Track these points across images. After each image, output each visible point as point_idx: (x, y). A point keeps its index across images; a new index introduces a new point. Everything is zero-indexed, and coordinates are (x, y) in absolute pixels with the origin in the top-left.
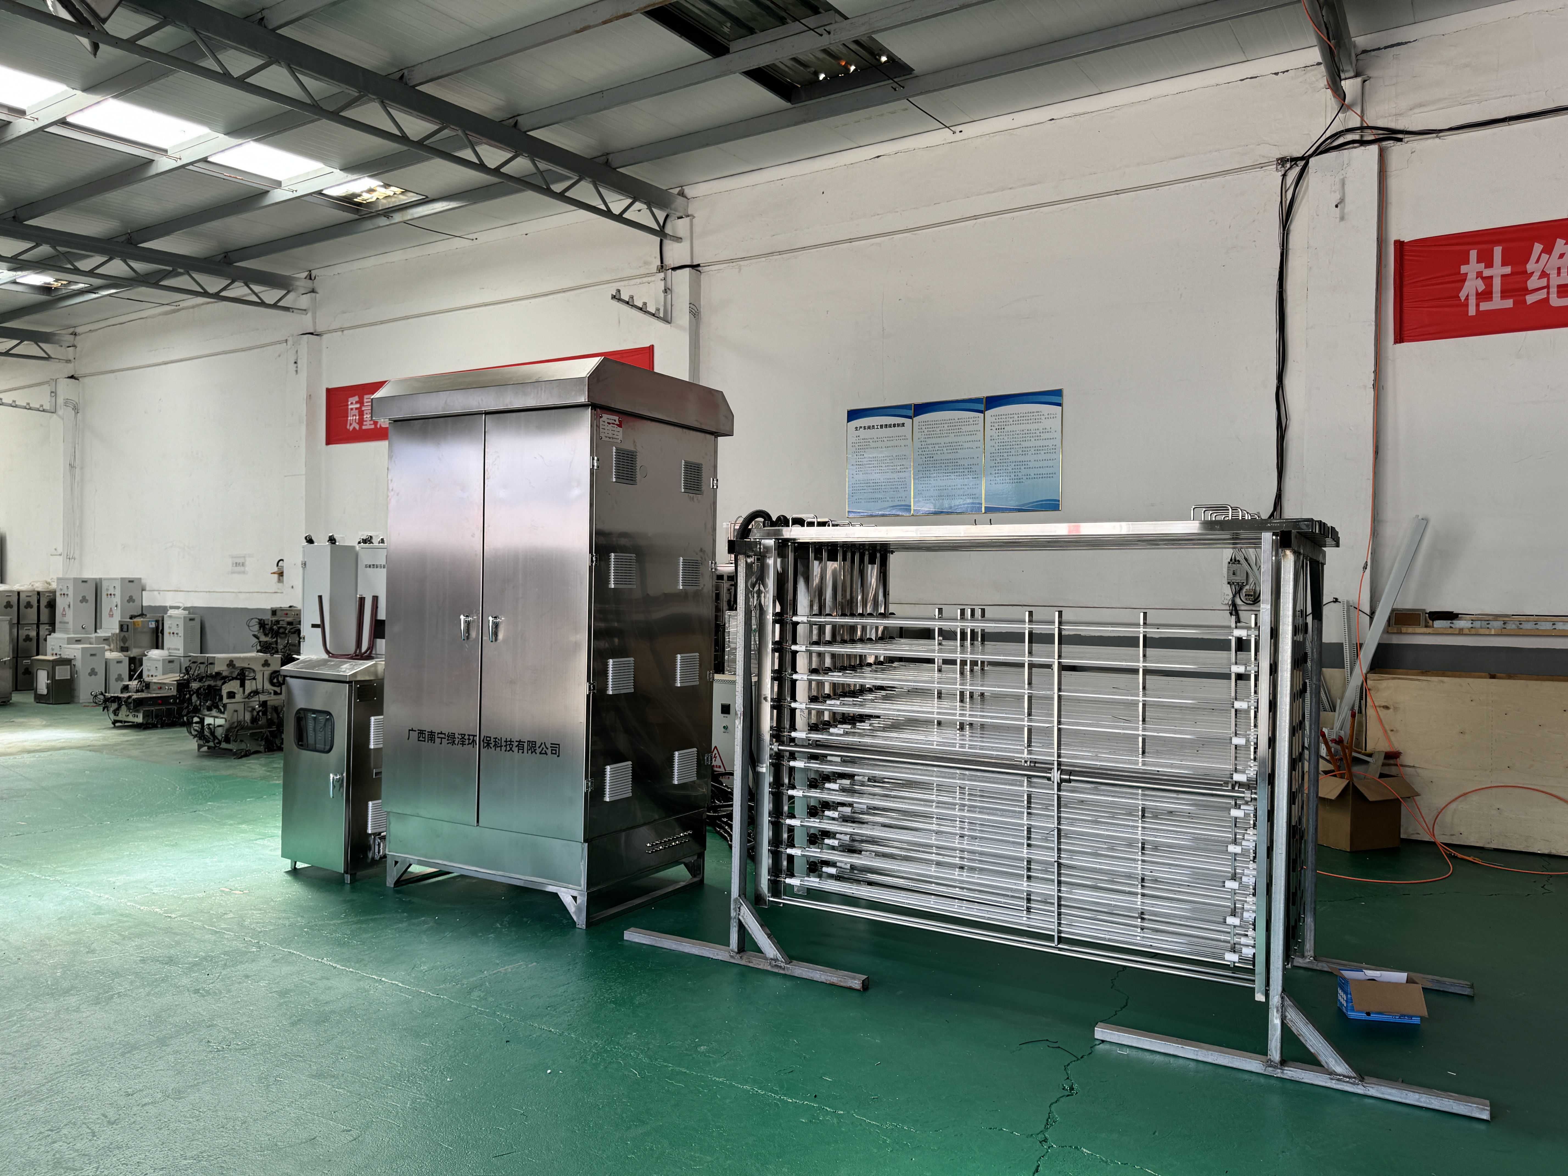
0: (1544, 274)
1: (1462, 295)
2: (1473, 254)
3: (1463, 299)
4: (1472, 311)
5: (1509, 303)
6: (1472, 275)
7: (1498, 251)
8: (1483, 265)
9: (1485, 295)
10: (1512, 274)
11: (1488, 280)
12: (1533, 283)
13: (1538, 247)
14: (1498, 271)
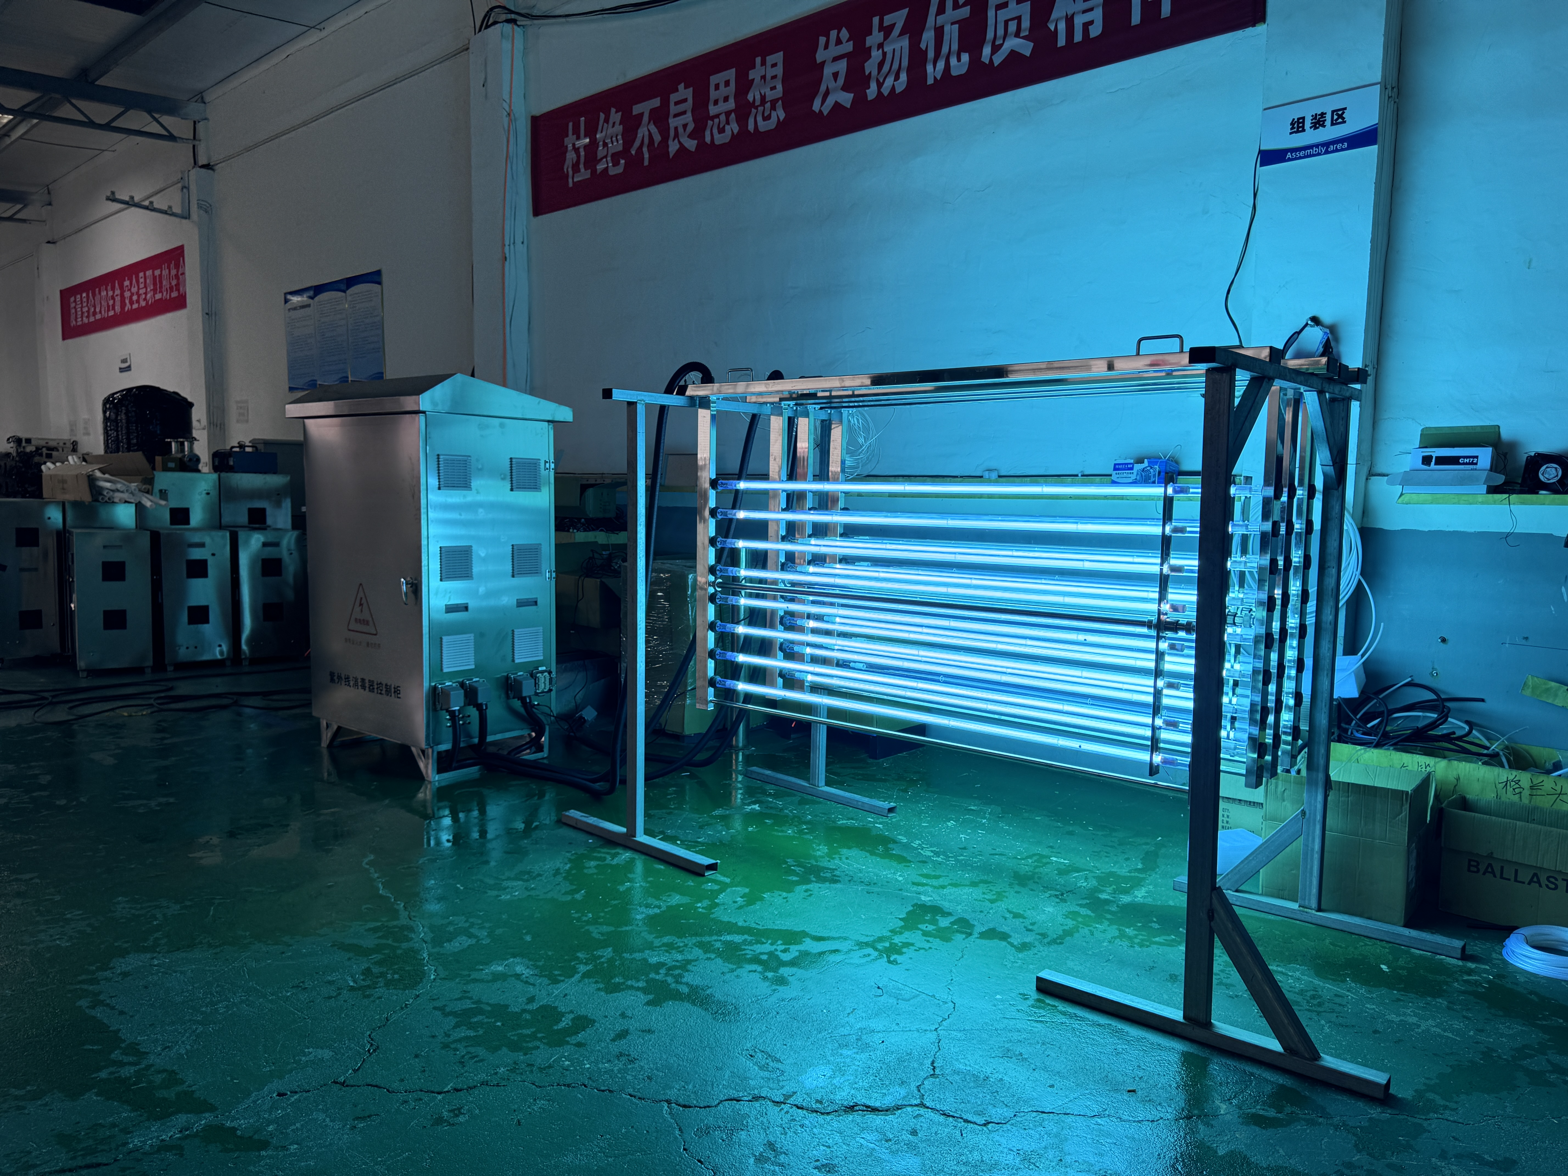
0: (605, 143)
1: (566, 167)
2: (571, 126)
3: (566, 171)
4: (571, 182)
5: (588, 174)
6: (570, 147)
7: (583, 122)
8: (575, 136)
9: (576, 168)
10: (590, 144)
11: (578, 152)
12: (600, 152)
13: (602, 117)
14: (583, 142)
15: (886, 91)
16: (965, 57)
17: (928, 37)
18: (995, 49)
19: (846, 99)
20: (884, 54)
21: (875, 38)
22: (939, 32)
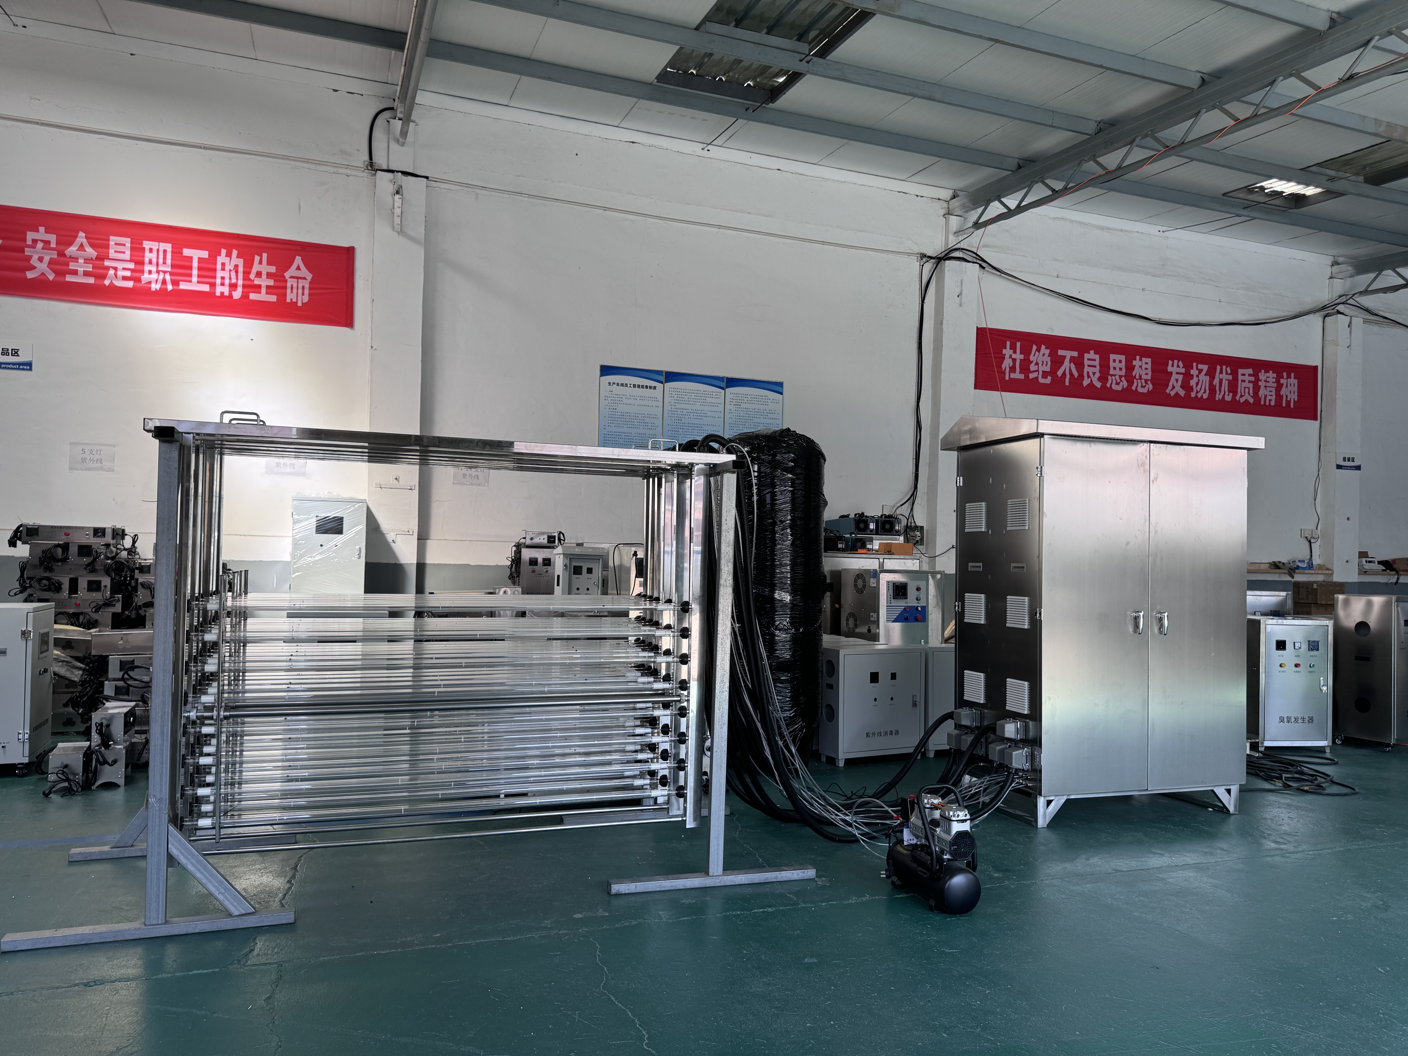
0: (1037, 364)
1: (1003, 366)
2: (1008, 343)
3: (1004, 369)
4: (1007, 378)
5: (1022, 377)
6: (1007, 356)
7: (1018, 344)
8: (1012, 351)
9: (1013, 369)
10: (1024, 359)
11: (1014, 360)
12: (1033, 367)
13: (1035, 347)
14: (1019, 356)
15: (1199, 395)
16: (1231, 394)
17: (1216, 382)
18: (1242, 396)
19: (1182, 393)
20: (1199, 380)
21: (1194, 372)
22: (1221, 381)
